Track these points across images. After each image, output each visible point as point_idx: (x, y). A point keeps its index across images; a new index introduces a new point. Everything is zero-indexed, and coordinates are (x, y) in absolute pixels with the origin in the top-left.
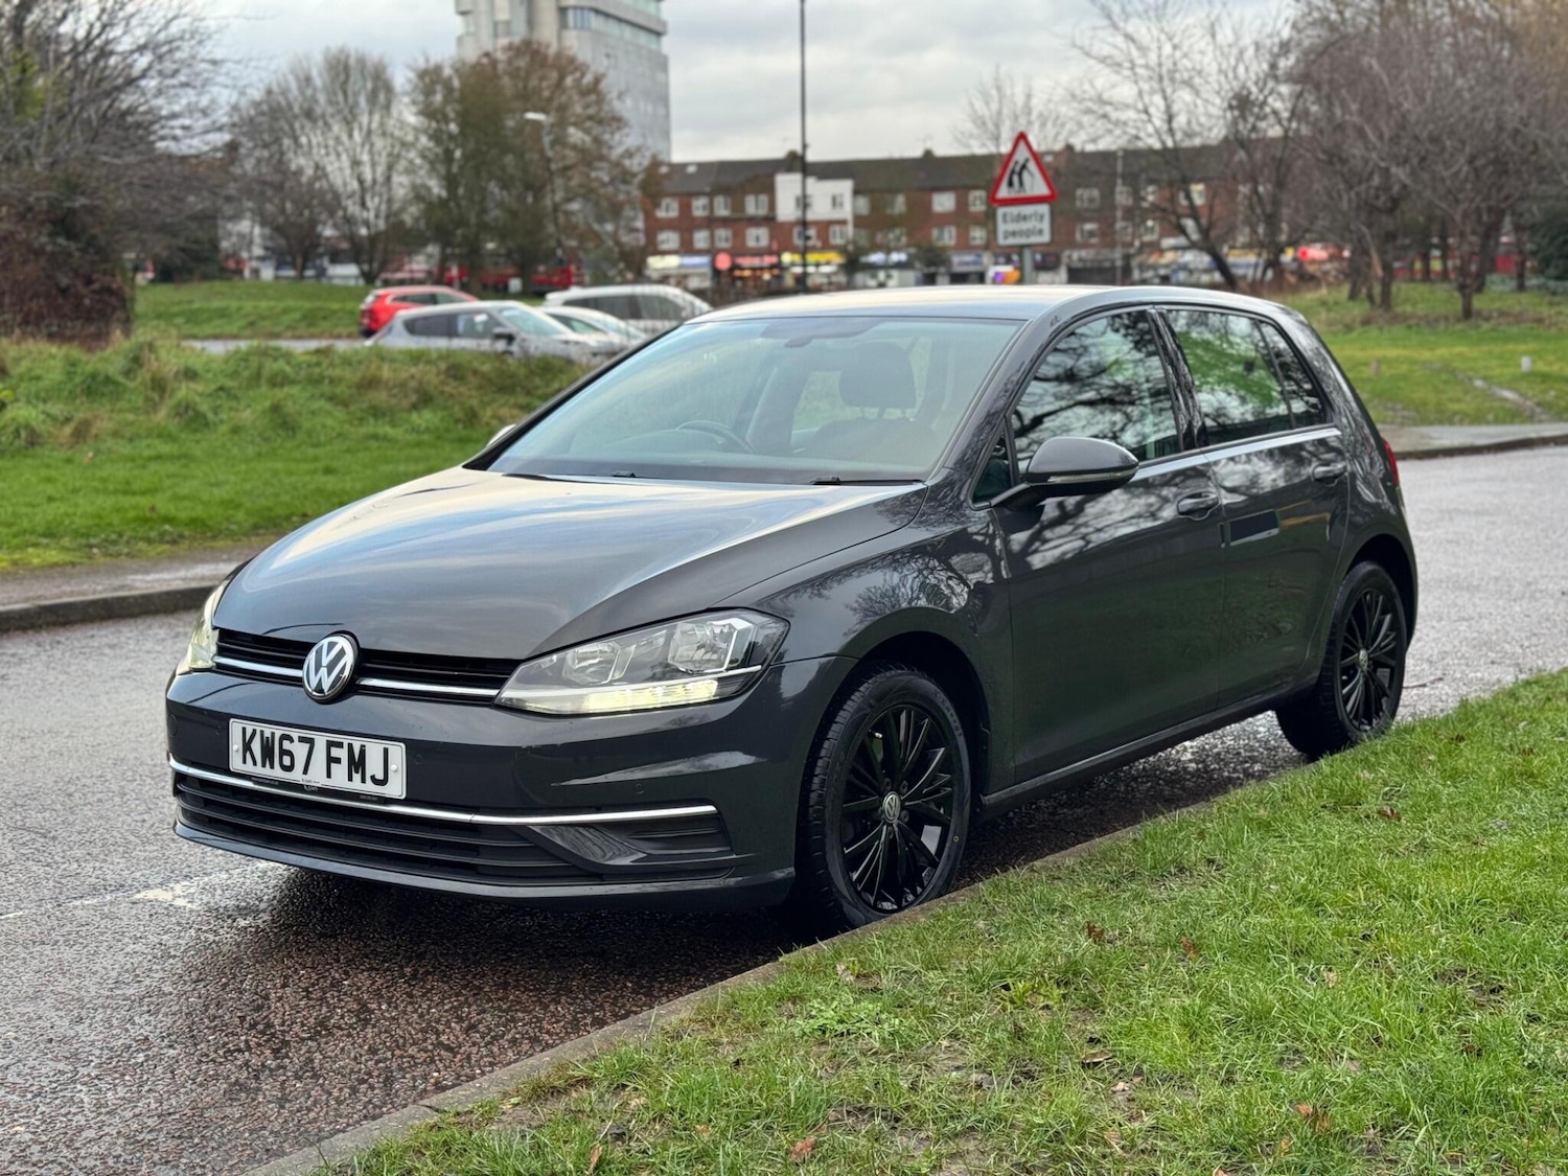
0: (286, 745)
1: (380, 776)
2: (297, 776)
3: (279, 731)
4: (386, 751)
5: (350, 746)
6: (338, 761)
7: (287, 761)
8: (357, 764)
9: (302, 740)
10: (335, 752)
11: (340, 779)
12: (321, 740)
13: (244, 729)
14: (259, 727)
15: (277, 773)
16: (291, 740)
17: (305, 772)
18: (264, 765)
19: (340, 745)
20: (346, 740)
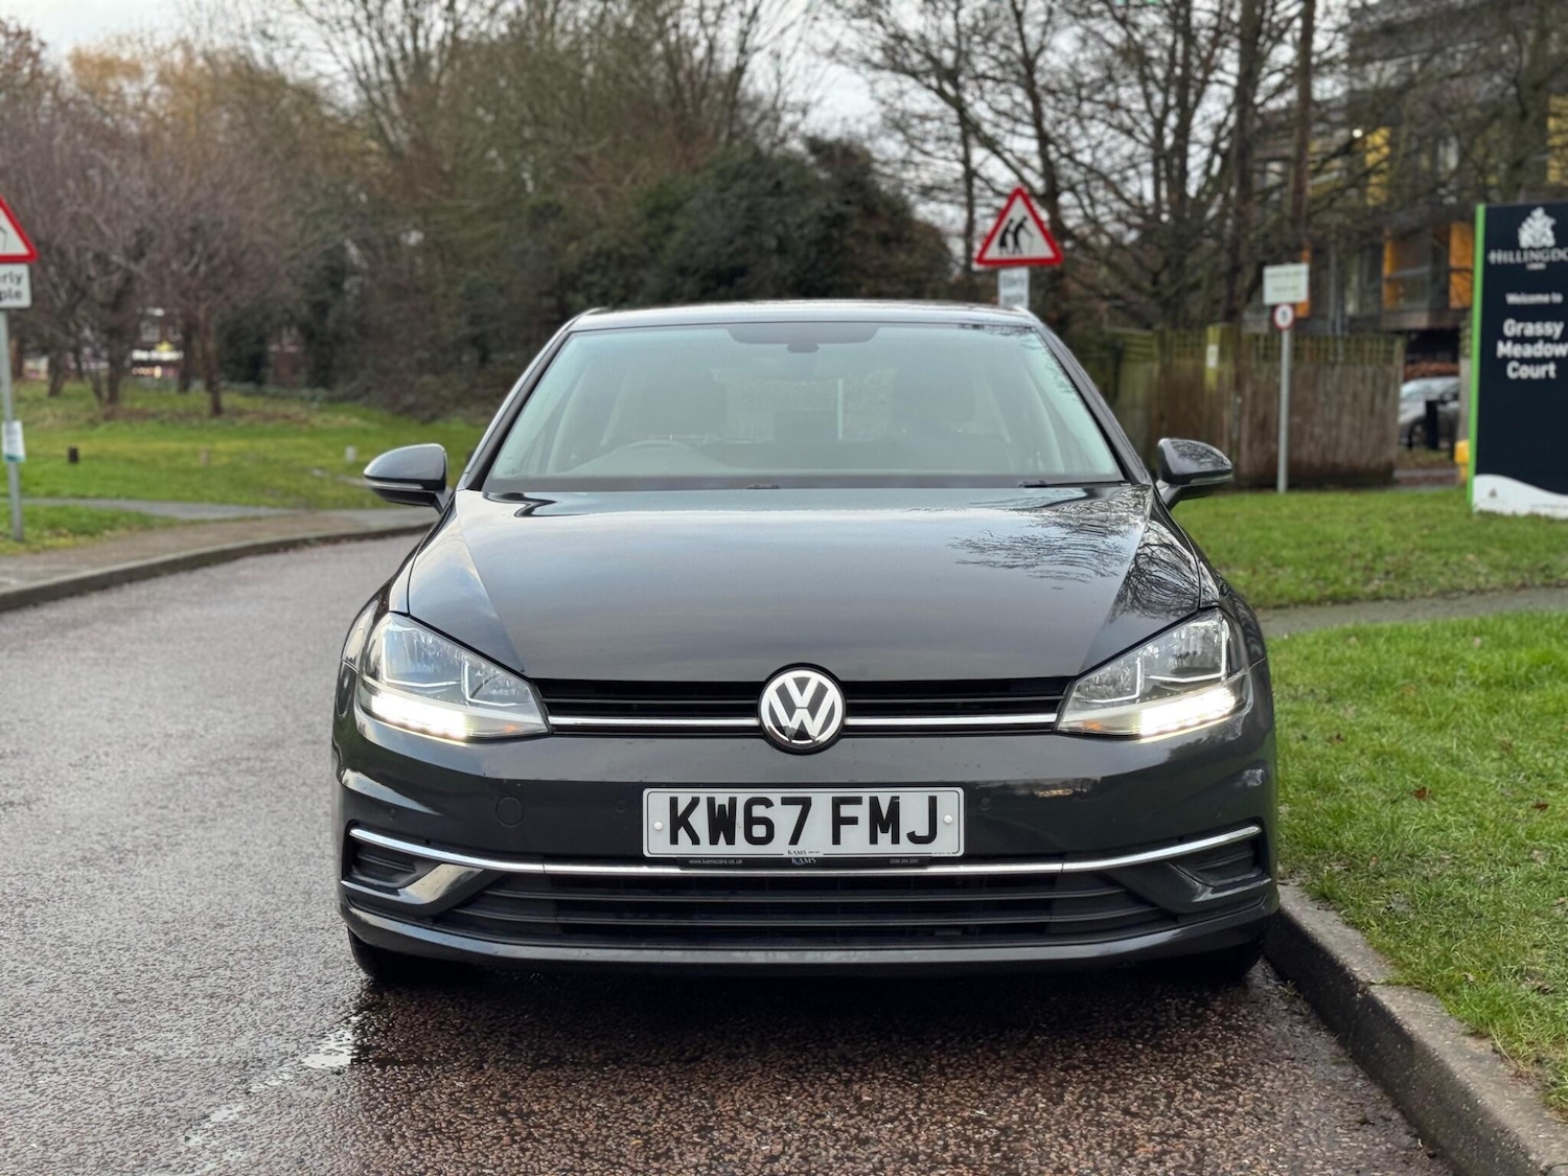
0: (758, 811)
1: (923, 831)
2: (779, 847)
3: (743, 797)
4: (933, 801)
5: (874, 802)
6: (853, 821)
7: (759, 831)
8: (885, 821)
9: (786, 801)
10: (846, 811)
11: (856, 841)
12: (822, 801)
13: (674, 802)
14: (703, 795)
15: (742, 848)
16: (768, 803)
17: (794, 840)
18: (714, 841)
19: (857, 801)
20: (866, 795)
